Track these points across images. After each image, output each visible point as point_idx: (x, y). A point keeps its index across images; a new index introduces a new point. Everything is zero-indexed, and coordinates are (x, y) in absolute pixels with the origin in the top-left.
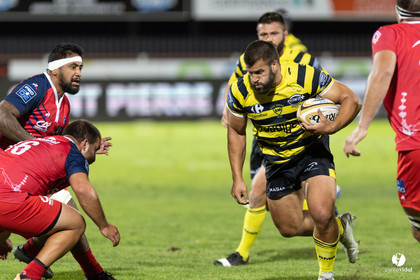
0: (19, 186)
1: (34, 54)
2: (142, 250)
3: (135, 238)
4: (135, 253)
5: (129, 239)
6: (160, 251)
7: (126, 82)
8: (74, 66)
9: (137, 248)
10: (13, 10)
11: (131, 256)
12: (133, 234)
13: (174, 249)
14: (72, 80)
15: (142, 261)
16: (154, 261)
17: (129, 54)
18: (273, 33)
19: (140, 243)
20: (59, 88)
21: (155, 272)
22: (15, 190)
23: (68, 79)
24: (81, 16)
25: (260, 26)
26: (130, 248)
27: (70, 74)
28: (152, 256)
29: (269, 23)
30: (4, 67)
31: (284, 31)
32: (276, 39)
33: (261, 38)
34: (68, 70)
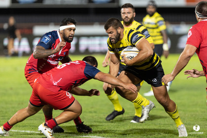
0: (57, 83)
1: (46, 23)
2: (96, 115)
3: (93, 110)
4: (93, 117)
5: (90, 110)
7: (88, 36)
8: (70, 29)
9: (94, 114)
10: (35, 2)
11: (91, 118)
12: (92, 108)
14: (69, 36)
15: (96, 120)
16: (102, 120)
17: (90, 23)
18: (128, 13)
19: (95, 112)
20: (63, 39)
22: (55, 84)
23: (67, 36)
24: (67, 5)
25: (122, 9)
26: (91, 114)
27: (68, 33)
28: (101, 118)
29: (126, 8)
30: (31, 29)
31: (133, 12)
32: (130, 16)
33: (122, 15)
34: (68, 31)
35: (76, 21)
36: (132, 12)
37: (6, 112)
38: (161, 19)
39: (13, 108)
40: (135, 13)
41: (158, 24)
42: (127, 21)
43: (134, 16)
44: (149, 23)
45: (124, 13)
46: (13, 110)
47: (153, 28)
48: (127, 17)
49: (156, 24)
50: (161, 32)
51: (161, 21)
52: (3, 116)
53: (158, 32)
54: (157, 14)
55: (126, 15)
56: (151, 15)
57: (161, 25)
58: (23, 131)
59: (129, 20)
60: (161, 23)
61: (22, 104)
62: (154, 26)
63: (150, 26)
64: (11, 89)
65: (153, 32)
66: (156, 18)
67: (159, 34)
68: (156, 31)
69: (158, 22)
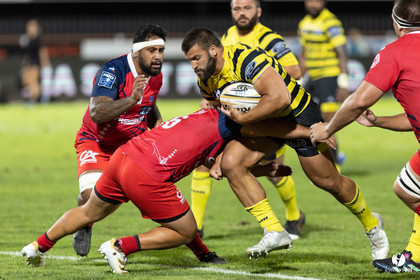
0: (166, 159)
1: (107, 34)
2: (212, 225)
6: (230, 225)
8: (152, 49)
13: (244, 223)
14: (152, 63)
18: (245, 7)
21: (225, 246)
22: (162, 162)
23: (148, 62)
25: (234, 1)
27: (149, 58)
30: (76, 46)
31: (257, 7)
32: (249, 14)
33: (234, 12)
34: (148, 53)
35: (165, 31)
36: (254, 5)
37: (27, 219)
38: (335, 22)
39: (41, 209)
40: (260, 9)
41: (329, 34)
42: (243, 24)
43: (259, 15)
44: (310, 32)
45: (238, 9)
46: (42, 214)
47: (320, 42)
48: (243, 16)
49: (324, 33)
50: (335, 50)
51: (335, 27)
52: (20, 227)
53: (329, 51)
54: (326, 14)
55: (241, 13)
56: (315, 15)
57: (334, 35)
58: (62, 258)
59: (248, 22)
60: (334, 30)
61: (60, 200)
62: (321, 38)
63: (314, 37)
64: (37, 170)
65: (320, 50)
66: (325, 21)
67: (332, 54)
68: (325, 47)
69: (329, 29)
